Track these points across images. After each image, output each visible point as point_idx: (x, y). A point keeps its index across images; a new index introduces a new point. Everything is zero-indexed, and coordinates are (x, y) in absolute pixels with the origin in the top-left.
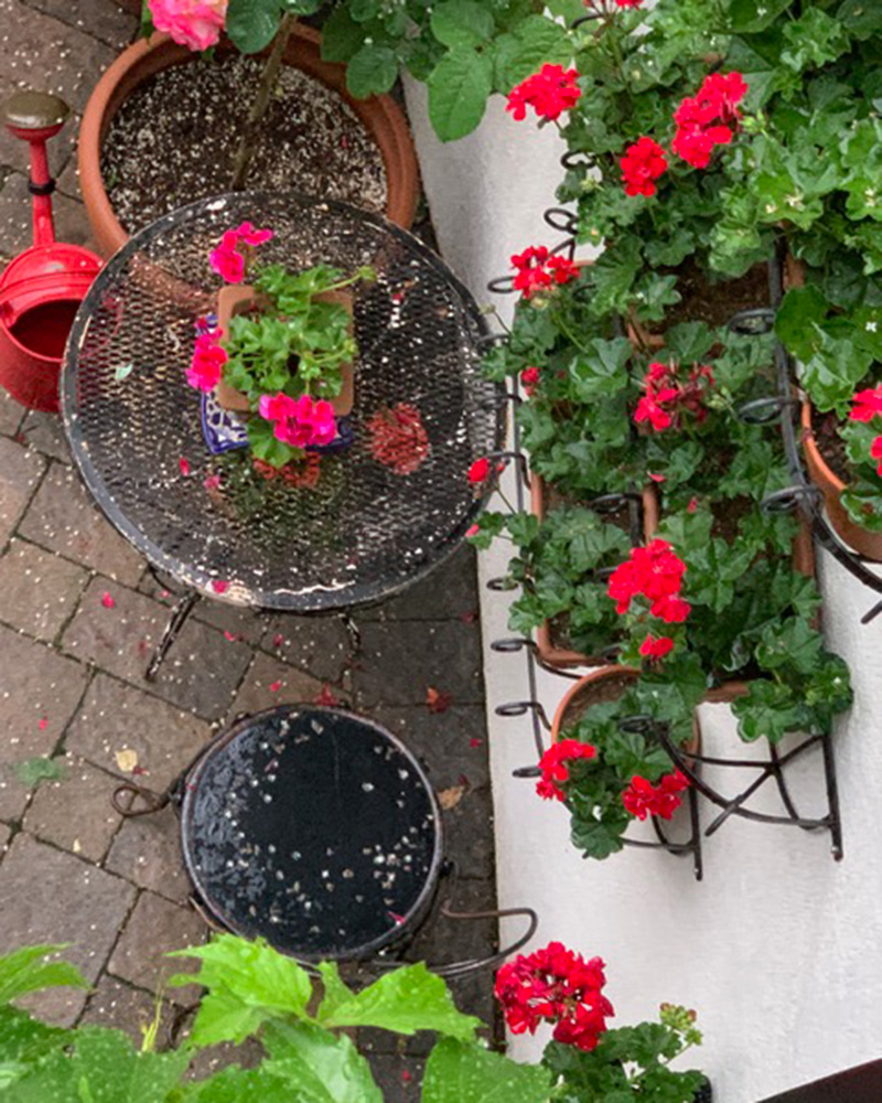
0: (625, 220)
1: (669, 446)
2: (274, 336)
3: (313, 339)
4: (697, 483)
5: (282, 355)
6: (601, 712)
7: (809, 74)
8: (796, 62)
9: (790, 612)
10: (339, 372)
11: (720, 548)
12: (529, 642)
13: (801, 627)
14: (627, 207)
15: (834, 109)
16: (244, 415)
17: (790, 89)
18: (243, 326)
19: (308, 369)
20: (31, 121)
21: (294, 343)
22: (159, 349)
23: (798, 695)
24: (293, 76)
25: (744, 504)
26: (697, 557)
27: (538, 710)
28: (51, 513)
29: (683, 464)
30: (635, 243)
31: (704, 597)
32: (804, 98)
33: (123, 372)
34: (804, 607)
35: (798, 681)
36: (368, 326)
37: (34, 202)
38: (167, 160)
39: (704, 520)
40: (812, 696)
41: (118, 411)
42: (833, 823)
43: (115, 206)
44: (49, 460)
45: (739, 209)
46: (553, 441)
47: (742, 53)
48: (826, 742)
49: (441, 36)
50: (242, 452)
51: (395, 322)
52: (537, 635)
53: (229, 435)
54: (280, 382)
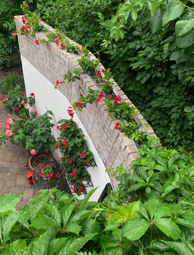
0: (65, 152)
1: (73, 165)
2: (46, 171)
3: (49, 170)
4: (75, 166)
5: (47, 172)
6: (76, 186)
7: (71, 137)
8: (69, 137)
9: (84, 172)
10: (52, 171)
11: (78, 170)
12: (70, 183)
13: (85, 173)
14: (64, 151)
15: (73, 139)
16: (46, 177)
17: (70, 138)
18: (44, 171)
19: (49, 172)
20: (26, 165)
21: (48, 171)
22: (39, 176)
23: (87, 177)
24: (43, 155)
25: (78, 166)
26: (77, 171)
27: (72, 188)
28: (36, 192)
29: (74, 165)
30: (66, 153)
31: (78, 173)
32: (71, 139)
33: (37, 178)
34: (85, 171)
35: (86, 176)
36: (53, 168)
37: (28, 170)
38: (36, 163)
39: (76, 168)
40: (88, 177)
41: (37, 181)
42: (92, 185)
43: (33, 168)
44: (34, 188)
45: (69, 146)
46: (67, 169)
47: (66, 138)
48: (90, 180)
49: (50, 146)
50: (47, 180)
51: (55, 167)
52: (70, 182)
53: (46, 179)
54: (48, 174)
